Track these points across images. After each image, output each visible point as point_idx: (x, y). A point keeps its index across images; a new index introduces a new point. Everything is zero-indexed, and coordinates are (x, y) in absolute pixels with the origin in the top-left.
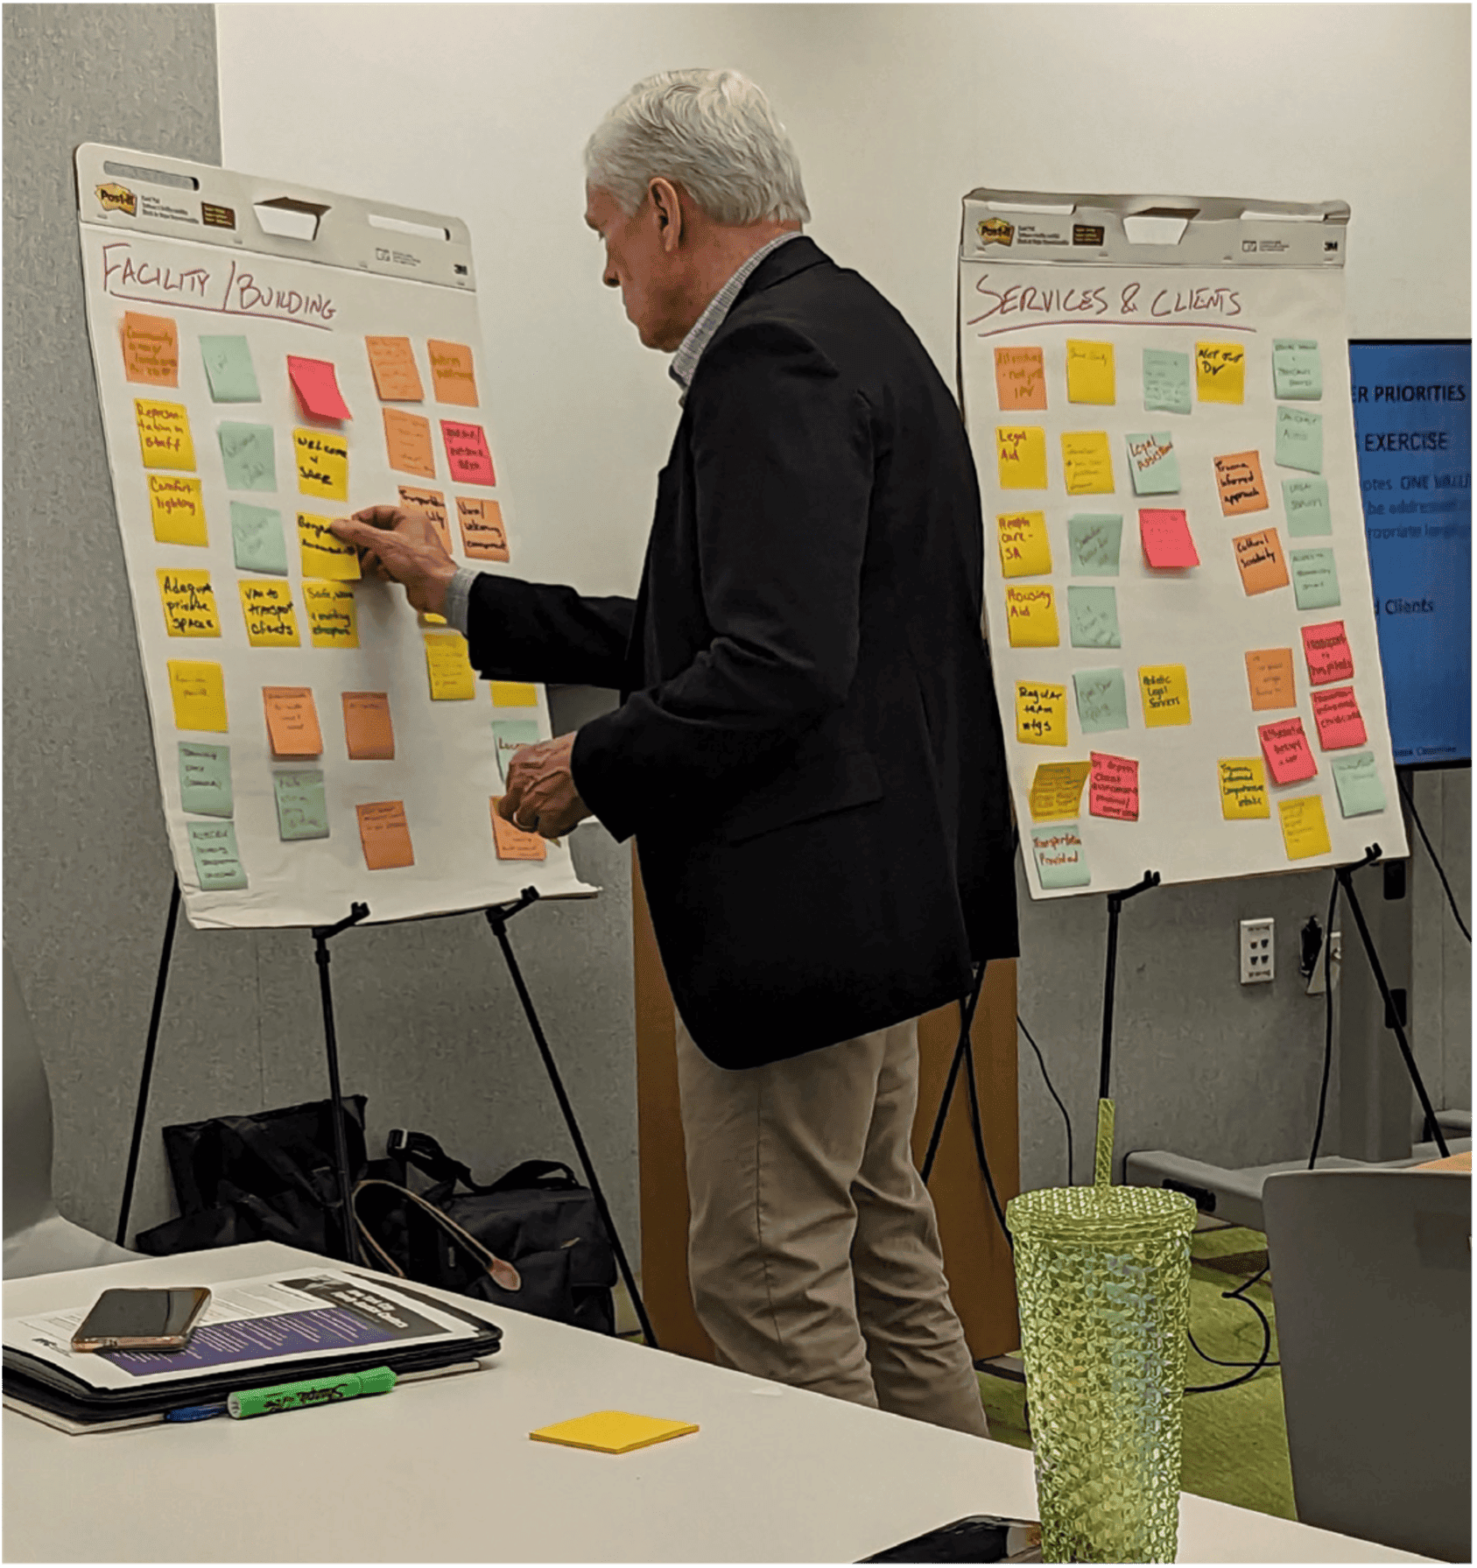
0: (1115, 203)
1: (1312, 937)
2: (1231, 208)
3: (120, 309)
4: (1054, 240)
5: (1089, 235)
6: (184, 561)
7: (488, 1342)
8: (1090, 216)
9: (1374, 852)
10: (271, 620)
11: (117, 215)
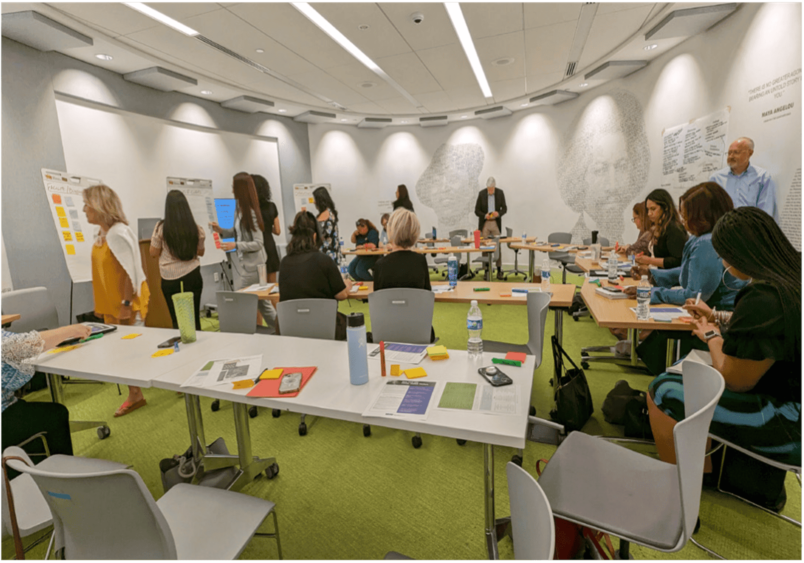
0: (185, 179)
1: (222, 275)
2: (198, 181)
3: (51, 193)
4: (178, 184)
5: (182, 183)
6: (66, 230)
7: (116, 328)
8: (182, 181)
9: (224, 261)
10: (80, 238)
11: (49, 179)
